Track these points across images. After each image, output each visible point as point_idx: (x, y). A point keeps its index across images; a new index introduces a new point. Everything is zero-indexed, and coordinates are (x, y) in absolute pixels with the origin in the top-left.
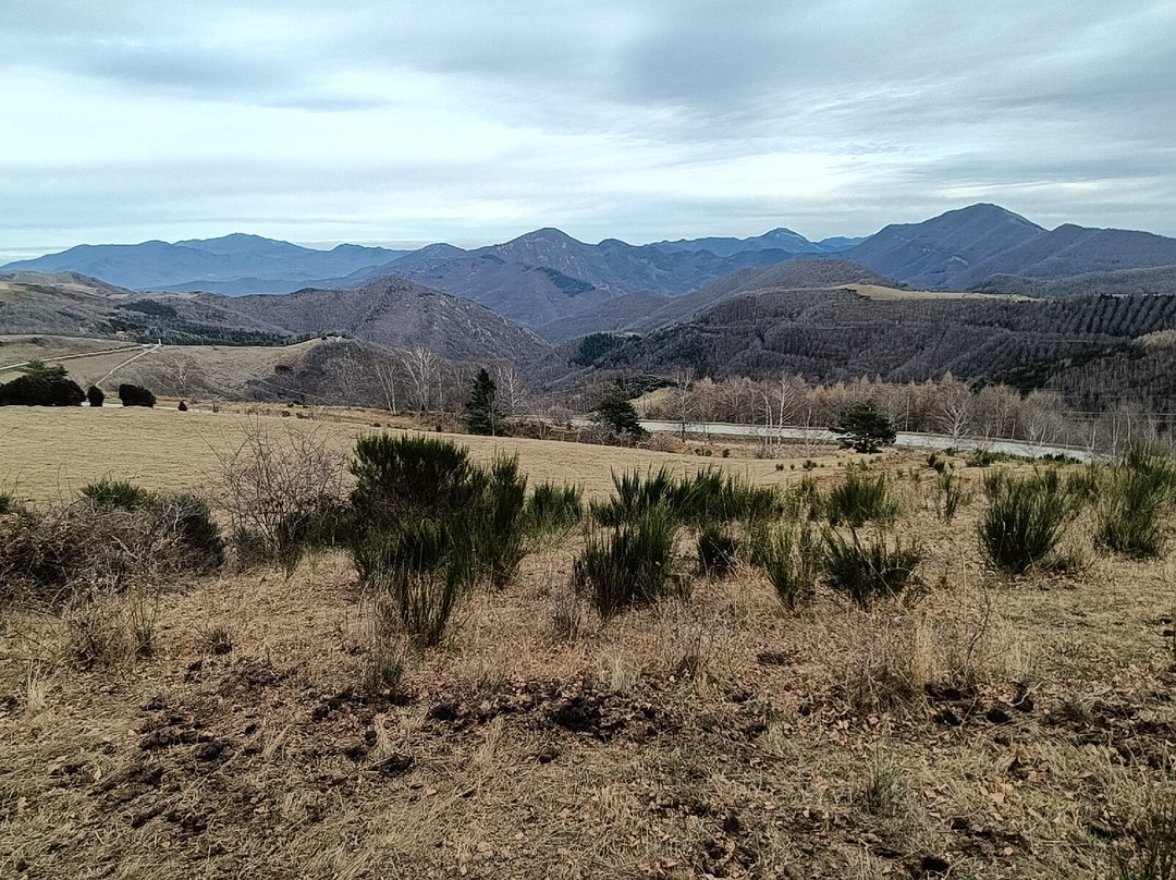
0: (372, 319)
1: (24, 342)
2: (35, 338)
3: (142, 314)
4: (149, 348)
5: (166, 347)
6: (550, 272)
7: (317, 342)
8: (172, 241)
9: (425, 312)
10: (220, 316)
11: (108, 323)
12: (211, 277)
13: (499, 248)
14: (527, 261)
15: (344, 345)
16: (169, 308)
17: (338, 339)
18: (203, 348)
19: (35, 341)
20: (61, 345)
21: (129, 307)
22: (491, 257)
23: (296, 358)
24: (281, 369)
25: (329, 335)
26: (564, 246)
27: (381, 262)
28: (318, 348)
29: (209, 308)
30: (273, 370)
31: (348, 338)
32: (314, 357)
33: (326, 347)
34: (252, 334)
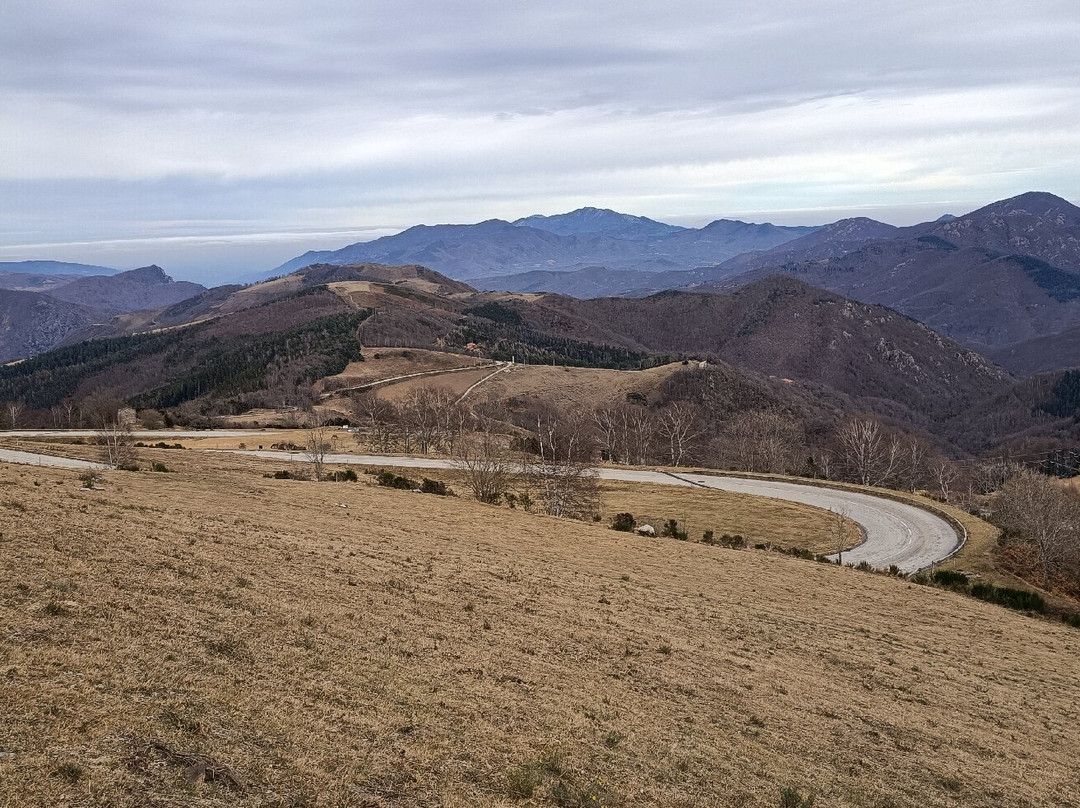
0: (745, 332)
1: (396, 355)
2: (405, 352)
3: (490, 321)
4: (502, 366)
5: (519, 365)
6: (1028, 263)
7: (675, 366)
8: (511, 219)
9: (820, 325)
10: (565, 324)
11: (461, 334)
12: (550, 264)
13: (947, 226)
14: (991, 245)
15: (708, 372)
16: (514, 312)
17: (703, 364)
18: (554, 368)
19: (405, 354)
20: (427, 360)
21: (477, 311)
22: (934, 239)
23: (651, 384)
24: (635, 397)
25: (691, 359)
26: (1060, 221)
27: (765, 246)
28: (677, 375)
29: (555, 313)
30: (624, 397)
31: (715, 363)
32: (672, 386)
33: (687, 375)
34: (600, 349)
